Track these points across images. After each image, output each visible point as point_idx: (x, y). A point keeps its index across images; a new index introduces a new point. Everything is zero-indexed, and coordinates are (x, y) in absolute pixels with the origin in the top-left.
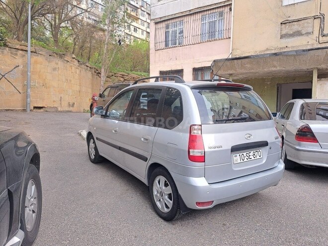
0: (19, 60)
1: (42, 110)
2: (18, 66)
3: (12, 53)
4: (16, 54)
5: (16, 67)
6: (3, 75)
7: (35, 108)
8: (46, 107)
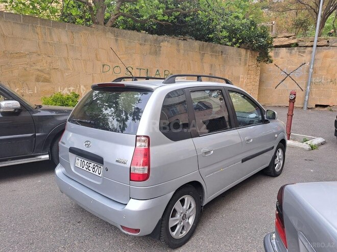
0: (306, 58)
1: (326, 109)
2: (305, 63)
3: (299, 52)
4: (304, 52)
5: (303, 65)
6: (288, 74)
7: (317, 106)
8: (331, 105)
